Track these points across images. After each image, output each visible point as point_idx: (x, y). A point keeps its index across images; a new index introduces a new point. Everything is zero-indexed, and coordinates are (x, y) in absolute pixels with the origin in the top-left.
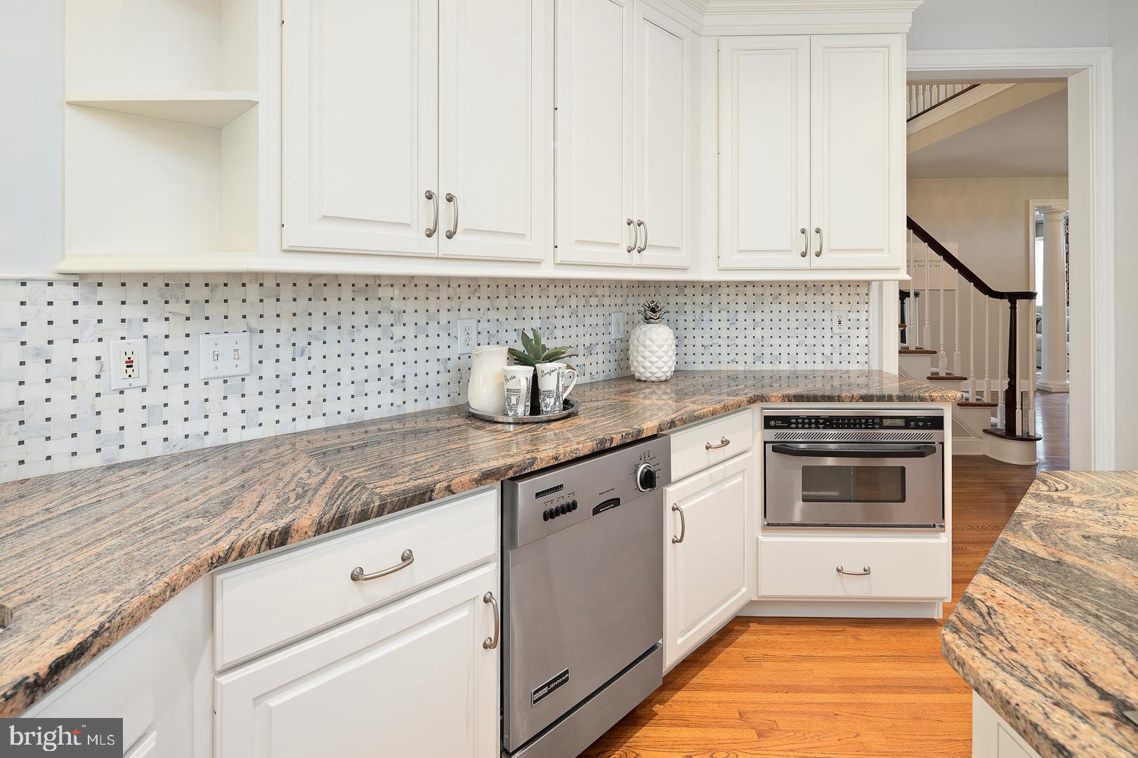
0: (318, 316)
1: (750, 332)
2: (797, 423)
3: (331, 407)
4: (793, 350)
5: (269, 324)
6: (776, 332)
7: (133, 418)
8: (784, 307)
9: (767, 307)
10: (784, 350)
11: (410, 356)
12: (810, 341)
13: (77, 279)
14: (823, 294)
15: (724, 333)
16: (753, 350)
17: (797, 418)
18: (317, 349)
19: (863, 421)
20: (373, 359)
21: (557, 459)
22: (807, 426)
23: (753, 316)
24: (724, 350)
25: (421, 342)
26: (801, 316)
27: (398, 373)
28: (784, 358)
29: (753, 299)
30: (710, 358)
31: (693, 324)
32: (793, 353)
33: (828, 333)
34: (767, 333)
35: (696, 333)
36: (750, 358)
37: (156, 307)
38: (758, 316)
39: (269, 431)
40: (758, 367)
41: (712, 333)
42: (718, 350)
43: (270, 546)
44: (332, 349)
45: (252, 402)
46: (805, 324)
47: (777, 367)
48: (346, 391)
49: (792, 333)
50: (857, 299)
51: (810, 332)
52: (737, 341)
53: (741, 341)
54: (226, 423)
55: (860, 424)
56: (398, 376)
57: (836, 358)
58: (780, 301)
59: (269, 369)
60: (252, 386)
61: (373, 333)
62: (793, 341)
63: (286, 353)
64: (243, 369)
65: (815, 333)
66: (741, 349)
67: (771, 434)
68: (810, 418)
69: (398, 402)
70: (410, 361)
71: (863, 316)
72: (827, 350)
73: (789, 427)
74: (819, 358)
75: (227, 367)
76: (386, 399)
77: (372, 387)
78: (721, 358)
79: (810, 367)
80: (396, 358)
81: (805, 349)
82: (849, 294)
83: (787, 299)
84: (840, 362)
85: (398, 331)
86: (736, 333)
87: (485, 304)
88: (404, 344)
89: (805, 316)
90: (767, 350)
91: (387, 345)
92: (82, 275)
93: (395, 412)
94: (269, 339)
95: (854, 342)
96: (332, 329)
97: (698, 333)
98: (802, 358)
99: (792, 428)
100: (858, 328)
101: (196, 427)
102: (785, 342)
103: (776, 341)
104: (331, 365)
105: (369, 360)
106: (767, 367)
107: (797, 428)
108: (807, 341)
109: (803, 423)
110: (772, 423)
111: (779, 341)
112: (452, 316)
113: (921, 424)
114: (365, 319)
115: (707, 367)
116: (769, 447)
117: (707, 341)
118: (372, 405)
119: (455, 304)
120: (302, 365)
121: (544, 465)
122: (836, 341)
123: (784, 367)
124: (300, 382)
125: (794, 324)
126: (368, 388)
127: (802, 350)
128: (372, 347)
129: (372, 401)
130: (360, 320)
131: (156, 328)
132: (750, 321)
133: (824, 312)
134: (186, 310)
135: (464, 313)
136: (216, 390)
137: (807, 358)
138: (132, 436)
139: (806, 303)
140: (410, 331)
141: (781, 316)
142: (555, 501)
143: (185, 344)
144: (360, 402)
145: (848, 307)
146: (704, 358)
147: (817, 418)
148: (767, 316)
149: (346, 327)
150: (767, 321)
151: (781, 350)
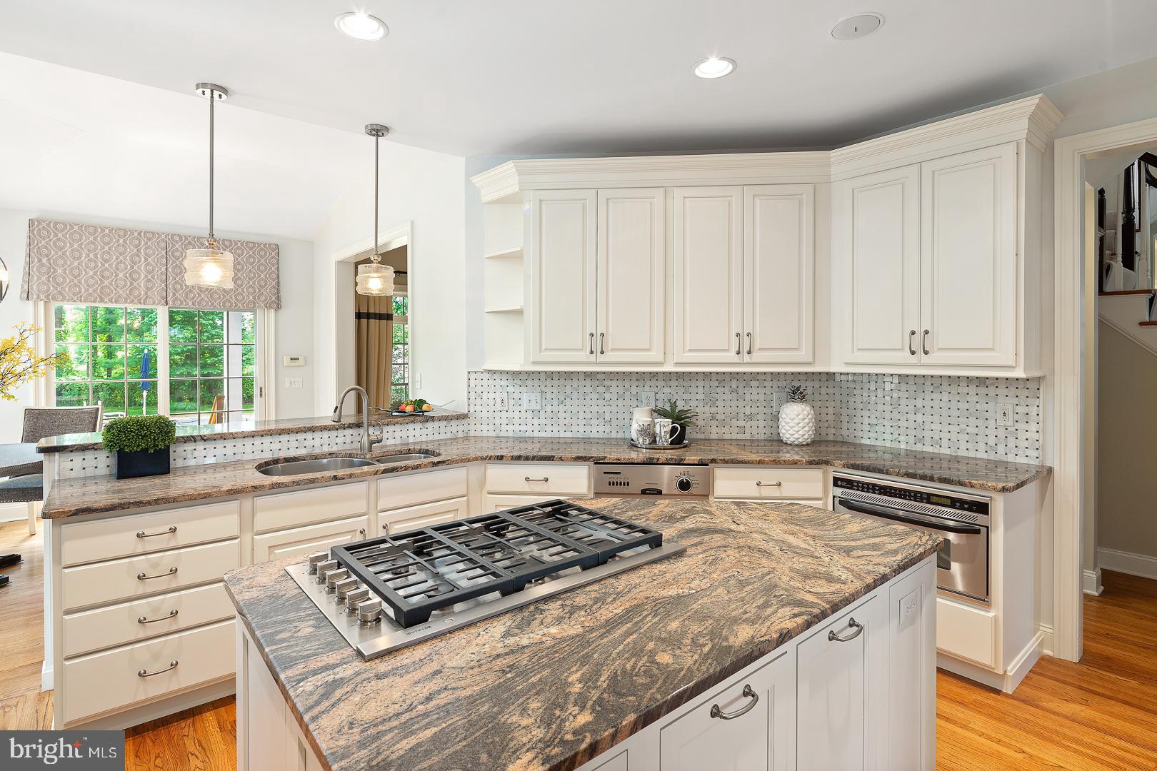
0: (568, 387)
1: (911, 417)
2: (858, 486)
3: (575, 428)
4: (954, 437)
5: (549, 390)
6: (936, 418)
7: (504, 421)
8: (945, 397)
9: (928, 396)
10: (945, 435)
11: (614, 409)
12: (972, 430)
13: (489, 371)
14: (987, 387)
15: (888, 415)
16: (914, 433)
17: (858, 482)
18: (568, 402)
19: (912, 494)
20: (595, 409)
21: (619, 460)
22: (865, 490)
23: (914, 402)
24: (888, 430)
25: (620, 402)
26: (964, 406)
27: (607, 417)
28: (945, 443)
29: (914, 388)
30: (874, 435)
31: (861, 406)
32: (954, 439)
33: (992, 424)
34: (928, 419)
35: (864, 413)
36: (912, 440)
37: (511, 381)
38: (919, 403)
39: (549, 435)
40: (919, 447)
41: (878, 414)
42: (882, 429)
43: (497, 459)
44: (576, 402)
45: (543, 421)
46: (967, 414)
47: (936, 450)
48: (582, 422)
49: (953, 420)
50: (1027, 393)
51: (972, 421)
52: (900, 423)
53: (903, 424)
54: (533, 428)
55: (910, 496)
56: (607, 418)
57: (1001, 449)
58: (941, 390)
59: (549, 408)
60: (542, 414)
61: (595, 396)
62: (954, 429)
63: (555, 402)
64: (539, 407)
65: (979, 422)
66: (902, 430)
67: (839, 492)
68: (868, 484)
69: (608, 431)
70: (615, 411)
71: (1033, 411)
72: (992, 441)
73: (851, 488)
74: (982, 446)
75: (534, 406)
76: (601, 429)
77: (594, 422)
78: (885, 436)
79: (972, 454)
80: (606, 409)
81: (967, 437)
82: (1017, 388)
83: (948, 389)
84: (1006, 454)
85: (607, 396)
86: (898, 416)
87: (663, 383)
88: (611, 403)
89: (966, 406)
90: (928, 434)
91: (601, 402)
92: (490, 370)
93: (605, 436)
94: (549, 396)
95: (1021, 435)
96: (575, 393)
97: (866, 413)
98: (963, 445)
99: (854, 489)
100: (1027, 422)
101: (523, 428)
102: (946, 428)
103: (936, 427)
104: (575, 409)
105: (592, 409)
106: (928, 449)
107: (858, 490)
108: (968, 430)
109: (863, 488)
110: (839, 483)
111: (939, 427)
112: (639, 390)
113: (966, 506)
114: (590, 389)
115: (872, 442)
116: (837, 501)
117: (874, 421)
118: (594, 431)
119: (641, 383)
120: (562, 408)
121: (611, 461)
122: (1001, 432)
123: (945, 451)
124: (561, 415)
125: (955, 413)
126: (592, 422)
127: (963, 437)
128: (594, 402)
129: (594, 429)
130: (588, 389)
131: (511, 389)
132: (911, 407)
133: (987, 403)
134: (520, 383)
135: (647, 388)
136: (530, 415)
137: (969, 445)
138: (504, 427)
139: (968, 394)
140: (614, 397)
141: (942, 404)
142: (615, 478)
143: (519, 396)
144: (588, 429)
145: (1016, 401)
146: (871, 435)
147: (874, 485)
148: (928, 403)
149: (581, 392)
150: (928, 409)
151: (942, 435)
